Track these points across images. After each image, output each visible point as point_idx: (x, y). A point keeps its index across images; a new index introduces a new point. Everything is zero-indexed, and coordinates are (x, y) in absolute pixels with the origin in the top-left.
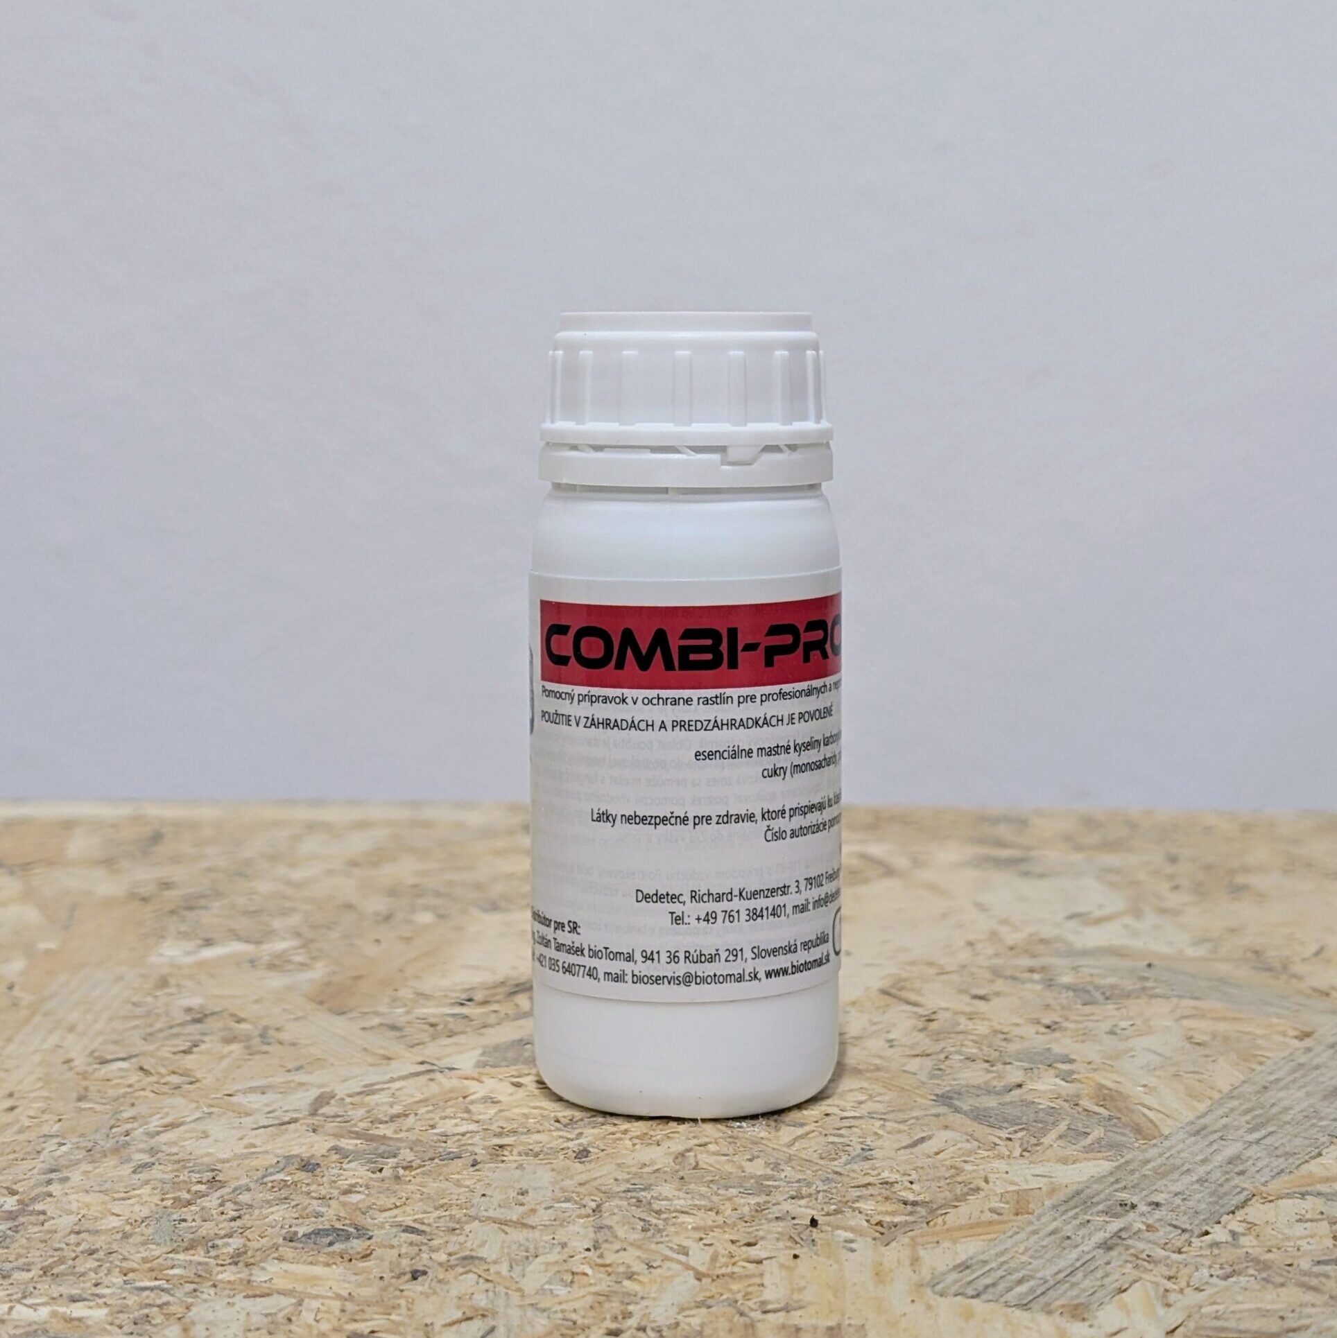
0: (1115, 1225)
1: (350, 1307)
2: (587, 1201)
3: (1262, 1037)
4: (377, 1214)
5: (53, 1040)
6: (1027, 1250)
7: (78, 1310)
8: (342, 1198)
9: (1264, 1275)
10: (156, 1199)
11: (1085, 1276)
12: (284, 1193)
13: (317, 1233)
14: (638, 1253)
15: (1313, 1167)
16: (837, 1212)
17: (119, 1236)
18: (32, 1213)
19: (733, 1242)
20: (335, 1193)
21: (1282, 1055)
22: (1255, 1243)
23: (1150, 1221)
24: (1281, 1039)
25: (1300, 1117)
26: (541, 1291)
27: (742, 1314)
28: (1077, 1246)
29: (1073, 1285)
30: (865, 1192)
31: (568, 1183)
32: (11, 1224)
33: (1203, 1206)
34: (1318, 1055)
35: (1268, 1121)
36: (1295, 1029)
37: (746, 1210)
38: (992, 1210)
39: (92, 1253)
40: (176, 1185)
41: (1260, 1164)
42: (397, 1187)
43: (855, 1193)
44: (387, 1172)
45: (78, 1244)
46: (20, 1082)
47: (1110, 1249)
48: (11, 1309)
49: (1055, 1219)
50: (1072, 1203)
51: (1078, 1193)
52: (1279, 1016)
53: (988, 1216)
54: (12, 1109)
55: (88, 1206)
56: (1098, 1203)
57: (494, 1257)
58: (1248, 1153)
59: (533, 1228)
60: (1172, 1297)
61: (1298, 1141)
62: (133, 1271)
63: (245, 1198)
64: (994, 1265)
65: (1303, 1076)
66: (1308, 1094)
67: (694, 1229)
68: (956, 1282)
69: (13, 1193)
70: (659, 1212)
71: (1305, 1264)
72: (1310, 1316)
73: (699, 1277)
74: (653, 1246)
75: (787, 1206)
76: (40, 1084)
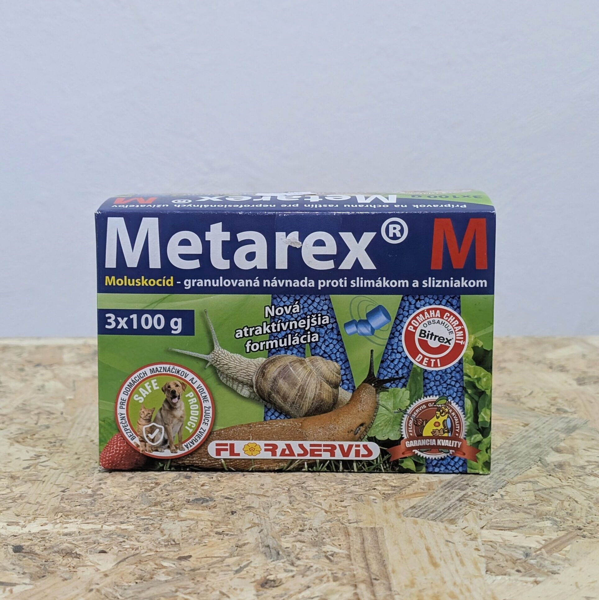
0: (463, 493)
1: (213, 523)
2: (284, 487)
3: (511, 426)
4: (215, 493)
5: (84, 433)
6: (434, 501)
7: (123, 526)
8: (202, 488)
9: (512, 509)
10: (139, 489)
11: (453, 510)
12: (182, 486)
13: (197, 499)
14: (305, 505)
15: (529, 473)
16: (369, 490)
17: (130, 502)
18: (98, 495)
19: (336, 500)
20: (199, 486)
21: (518, 432)
22: (509, 498)
23: (474, 491)
24: (517, 427)
25: (524, 455)
26: (275, 518)
27: (342, 524)
28: (450, 500)
29: (450, 513)
30: (378, 483)
31: (277, 481)
32: (92, 499)
33: (491, 486)
34: (530, 433)
35: (513, 456)
36: (522, 423)
37: (339, 490)
38: (421, 489)
39: (123, 507)
40: (144, 484)
41: (510, 472)
42: (219, 484)
43: (374, 483)
44: (214, 479)
45: (117, 505)
46: (78, 449)
47: (461, 501)
48: (102, 526)
49: (442, 491)
50: (447, 486)
51: (448, 483)
52: (517, 418)
53: (420, 491)
54: (78, 458)
55: (117, 492)
56: (456, 486)
57: (257, 507)
58: (507, 468)
59: (268, 497)
60: (482, 517)
61: (523, 464)
62: (138, 513)
63: (169, 488)
64: (423, 507)
65: (525, 440)
66: (527, 447)
67: (322, 496)
68: (411, 512)
69: (89, 488)
70: (309, 491)
71: (525, 505)
72: (527, 522)
73: (326, 512)
74: (309, 503)
75: (353, 488)
76: (85, 450)
